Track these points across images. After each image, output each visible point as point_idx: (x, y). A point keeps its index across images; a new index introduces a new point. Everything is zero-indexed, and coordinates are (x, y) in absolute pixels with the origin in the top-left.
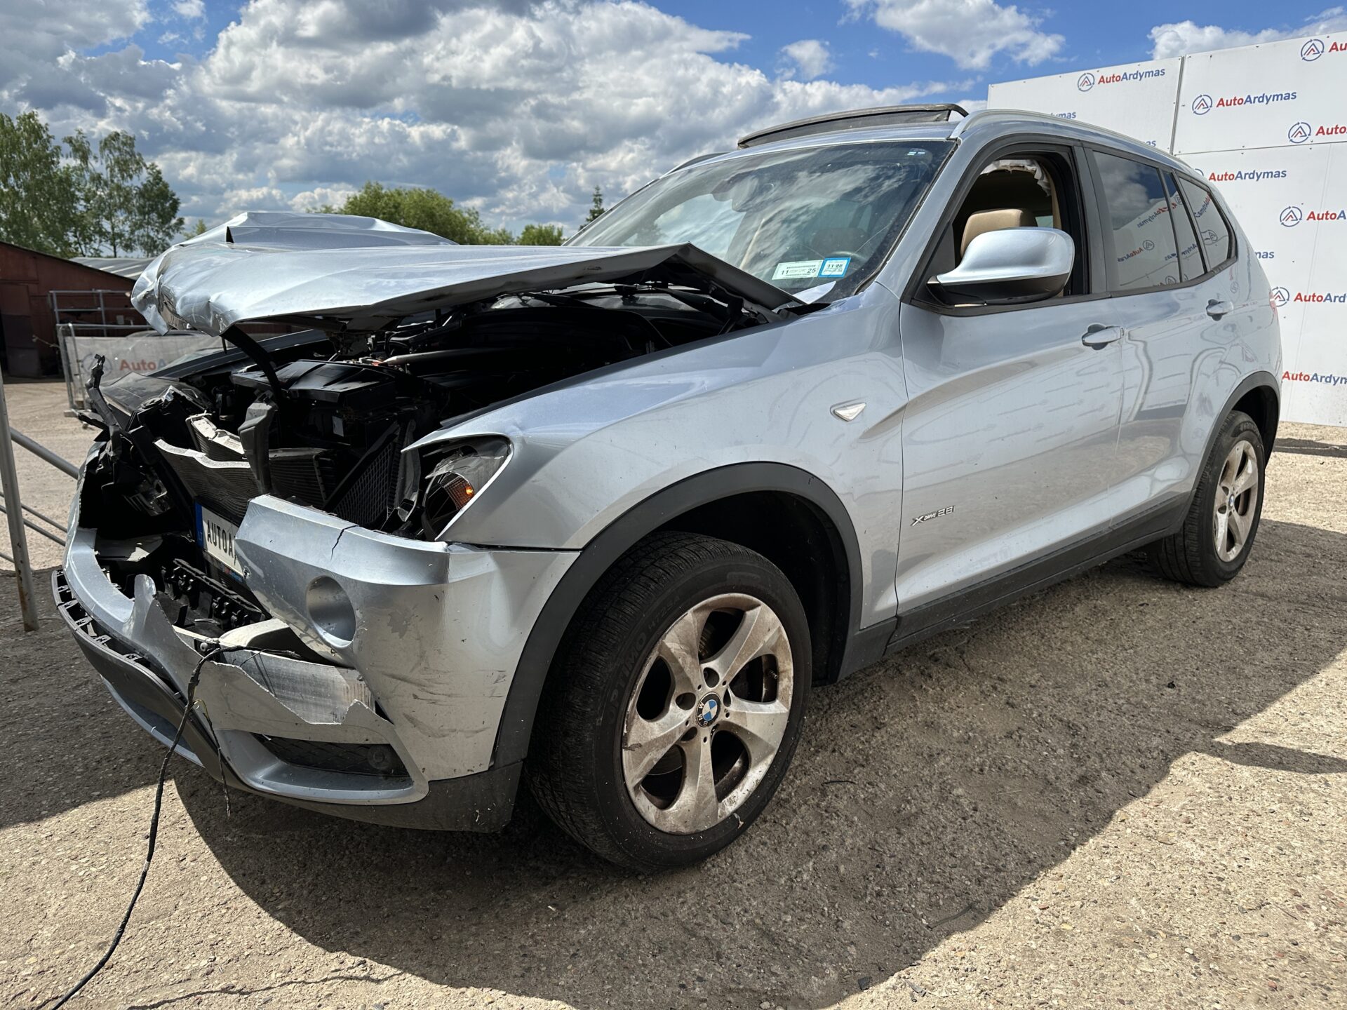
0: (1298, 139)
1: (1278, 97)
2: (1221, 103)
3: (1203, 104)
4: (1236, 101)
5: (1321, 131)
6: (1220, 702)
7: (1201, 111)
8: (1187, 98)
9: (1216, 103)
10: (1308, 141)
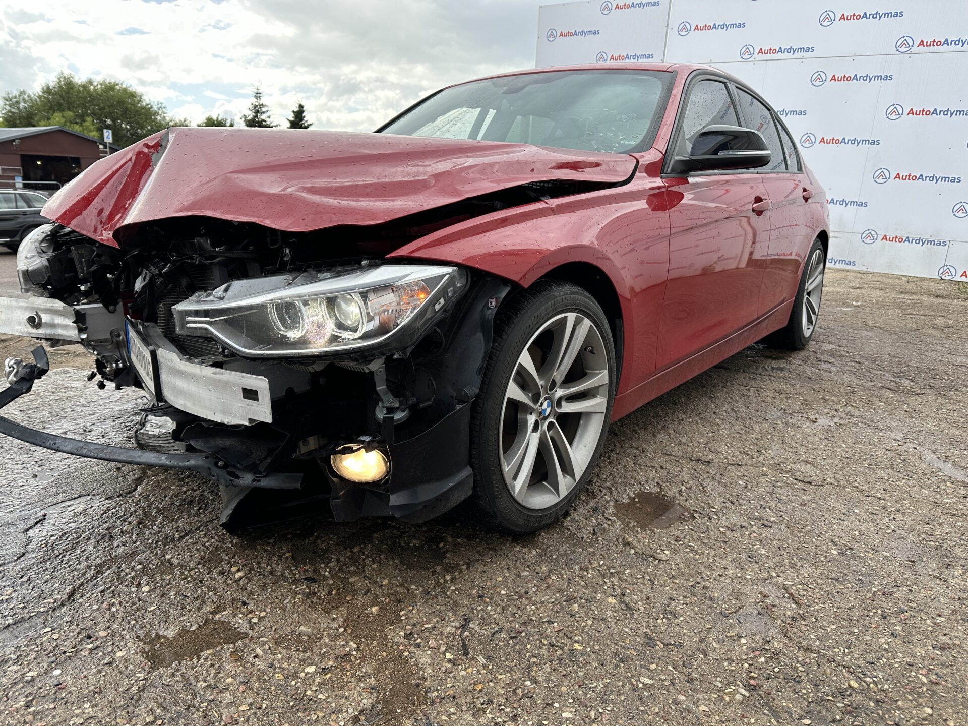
0: (746, 57)
1: (733, 25)
2: (697, 28)
3: (684, 28)
4: (706, 27)
5: (761, 51)
6: (700, 443)
7: (683, 33)
8: (675, 23)
9: (693, 28)
10: (752, 59)
